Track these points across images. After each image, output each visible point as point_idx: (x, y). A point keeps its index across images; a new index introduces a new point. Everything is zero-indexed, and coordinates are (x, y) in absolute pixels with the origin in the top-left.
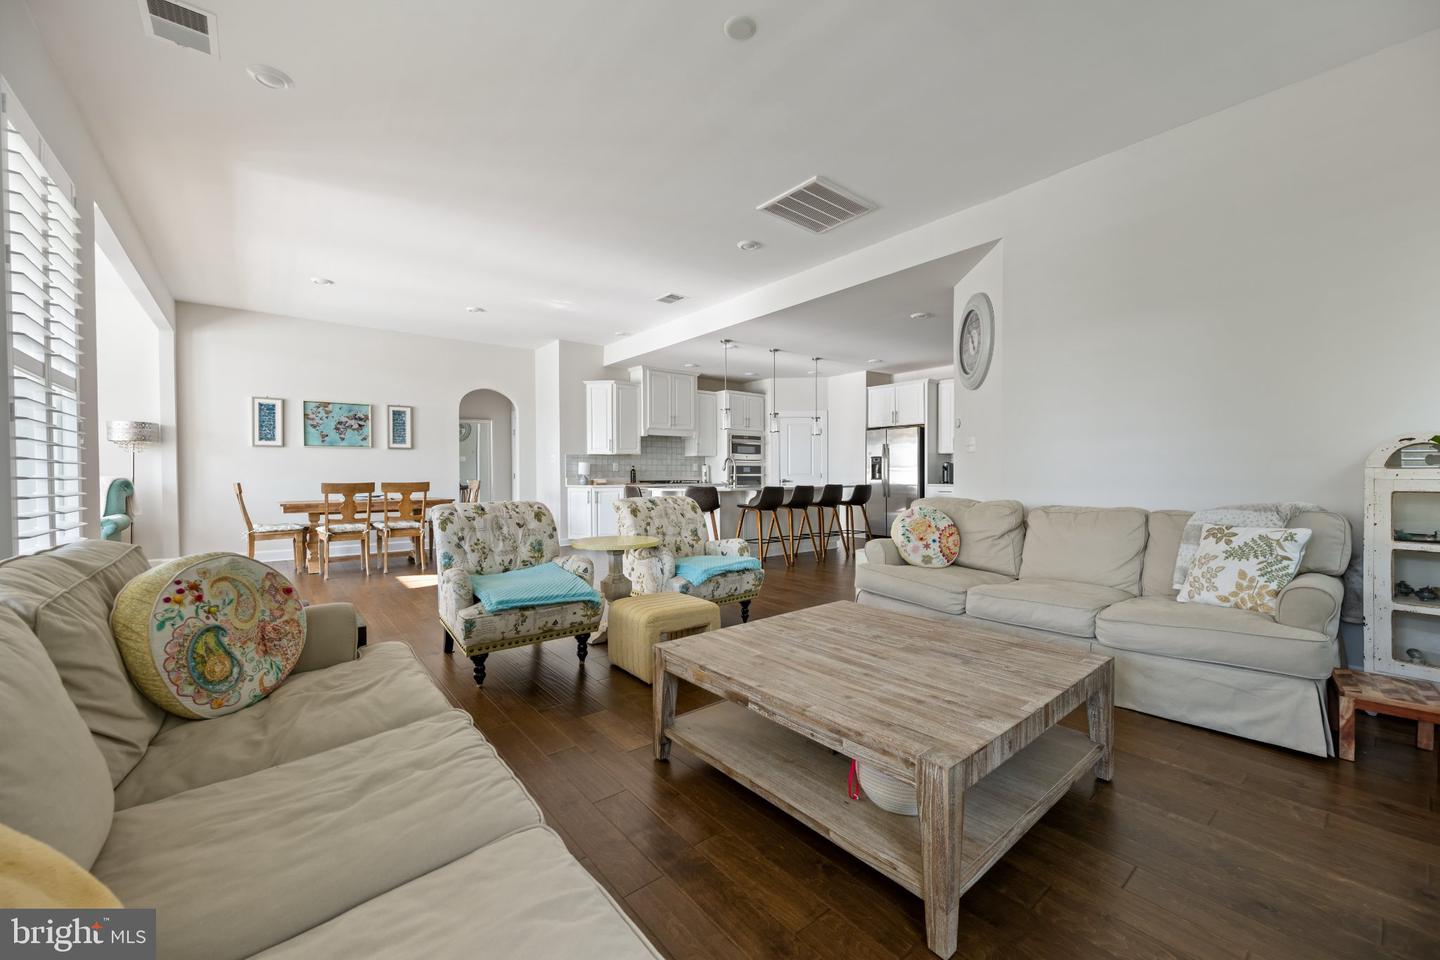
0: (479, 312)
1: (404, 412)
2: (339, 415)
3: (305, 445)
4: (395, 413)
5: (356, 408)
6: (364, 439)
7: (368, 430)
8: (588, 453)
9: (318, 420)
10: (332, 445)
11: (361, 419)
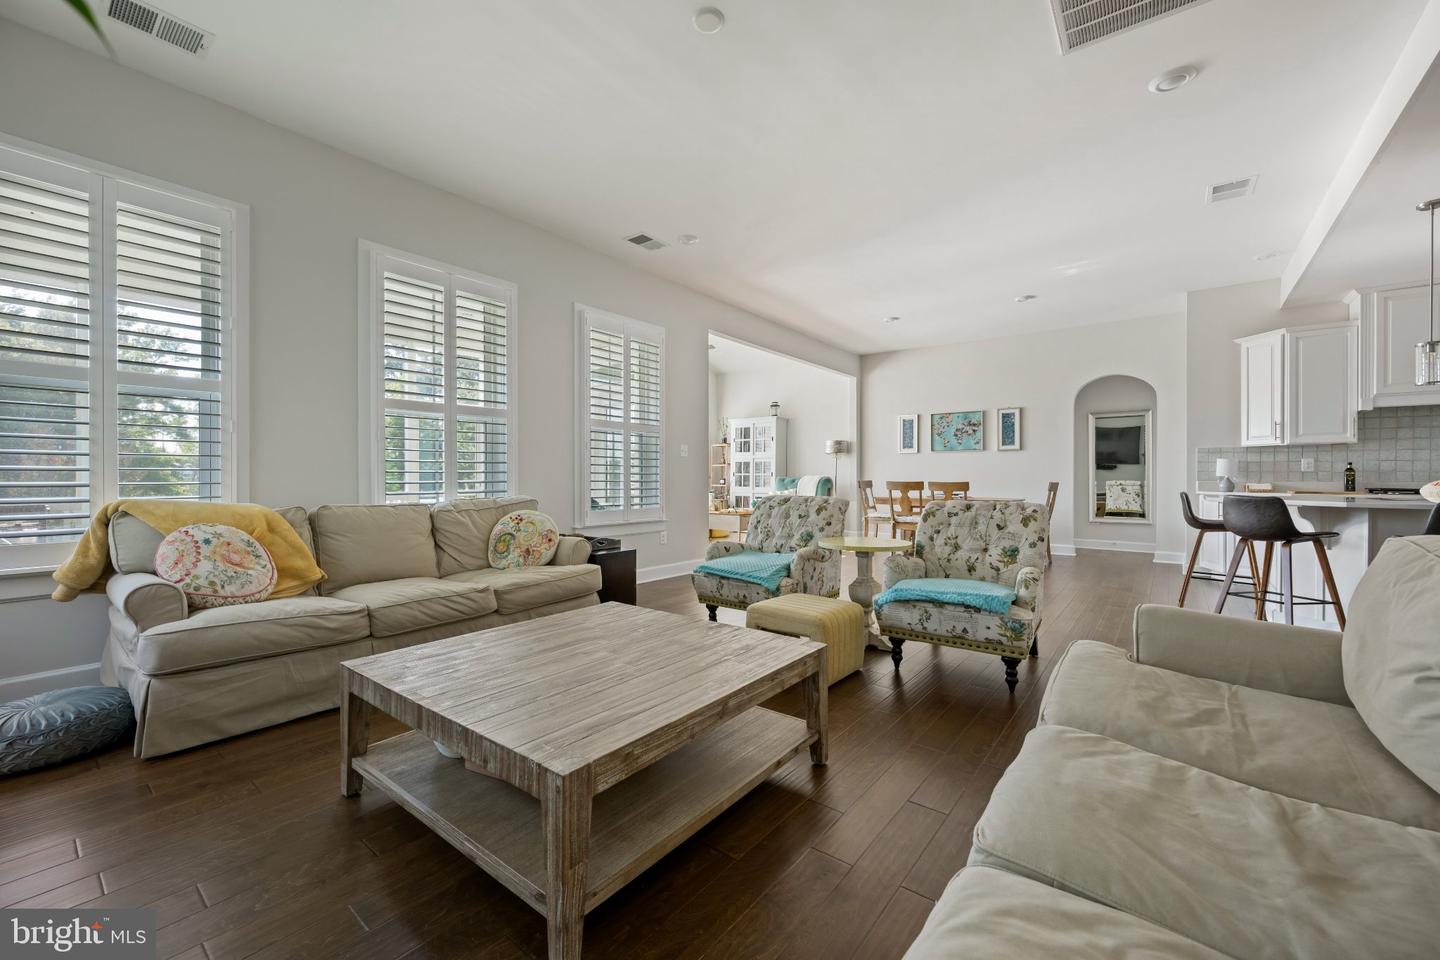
0: (1030, 300)
1: (1013, 414)
2: (957, 423)
3: (932, 450)
4: (1004, 416)
5: (971, 415)
6: (977, 443)
7: (979, 434)
8: (1245, 443)
9: (941, 429)
10: (952, 449)
11: (974, 425)
